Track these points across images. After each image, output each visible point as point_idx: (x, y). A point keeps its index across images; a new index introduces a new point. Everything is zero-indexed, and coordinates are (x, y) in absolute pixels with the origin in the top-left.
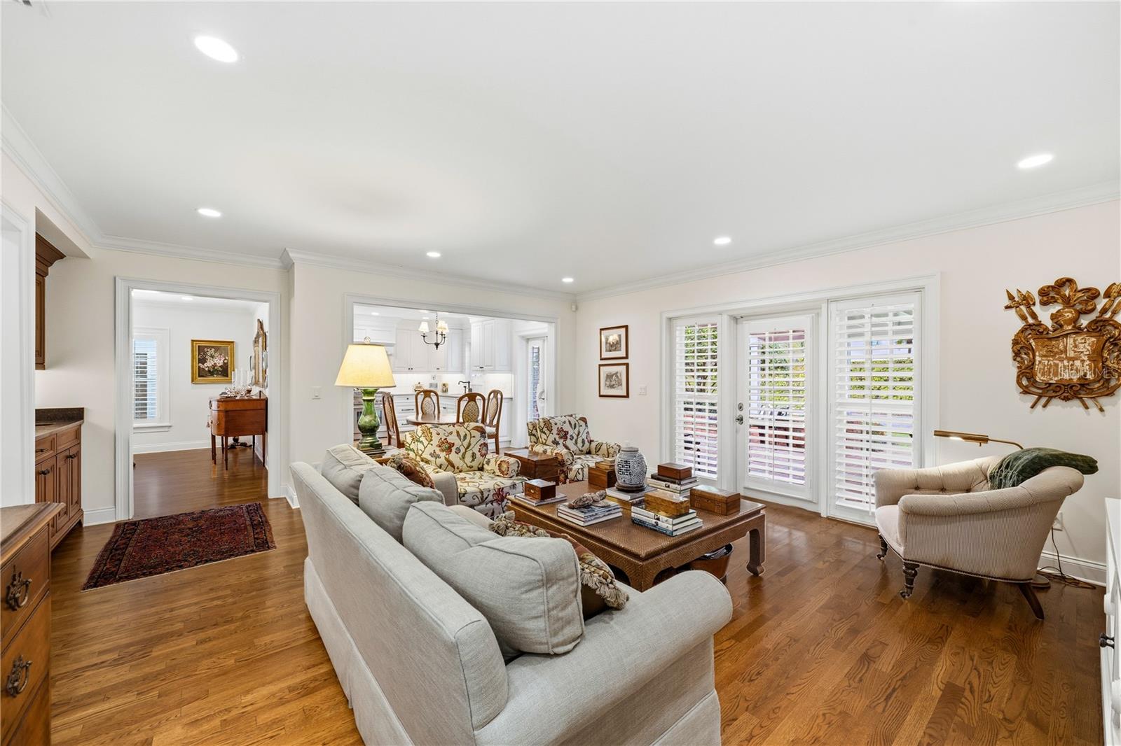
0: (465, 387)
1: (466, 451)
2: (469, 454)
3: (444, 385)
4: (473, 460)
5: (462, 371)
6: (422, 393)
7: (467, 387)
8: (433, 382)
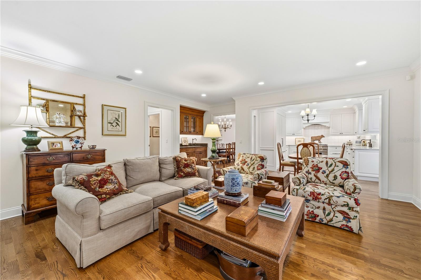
1: (251, 166)
2: (252, 167)
4: (253, 170)
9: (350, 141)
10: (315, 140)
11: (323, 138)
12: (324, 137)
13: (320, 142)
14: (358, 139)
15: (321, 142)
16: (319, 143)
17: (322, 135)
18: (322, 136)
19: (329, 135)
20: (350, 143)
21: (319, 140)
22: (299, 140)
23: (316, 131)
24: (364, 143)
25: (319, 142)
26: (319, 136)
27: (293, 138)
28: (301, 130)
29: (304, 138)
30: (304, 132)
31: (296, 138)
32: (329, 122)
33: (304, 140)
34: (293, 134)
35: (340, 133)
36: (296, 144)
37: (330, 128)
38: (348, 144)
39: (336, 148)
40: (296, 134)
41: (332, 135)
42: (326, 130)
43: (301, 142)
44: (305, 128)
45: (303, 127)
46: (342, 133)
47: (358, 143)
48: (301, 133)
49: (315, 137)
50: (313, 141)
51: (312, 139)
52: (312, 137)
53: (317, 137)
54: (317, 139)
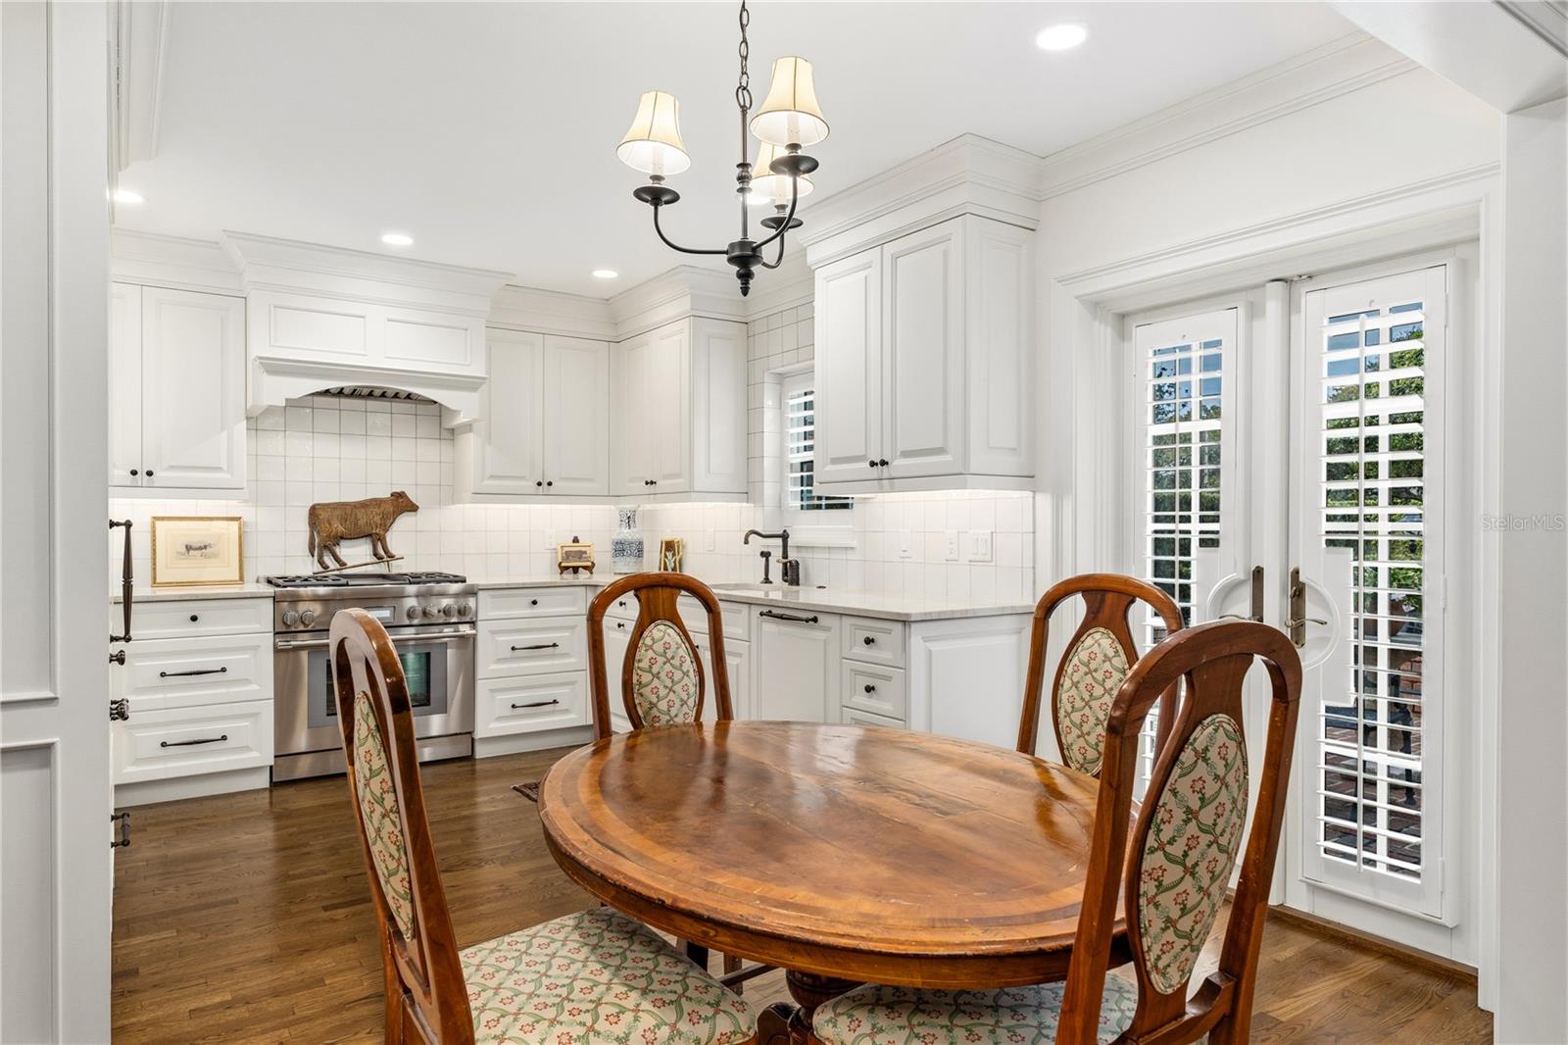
0: (766, 555)
3: (669, 546)
5: (748, 492)
6: (629, 598)
7: (777, 554)
8: (626, 534)
9: (576, 540)
10: (342, 538)
11: (404, 521)
12: (414, 508)
13: (386, 551)
14: (625, 530)
15: (391, 557)
16: (380, 558)
17: (398, 490)
18: (401, 504)
19: (451, 493)
20: (580, 555)
21: (377, 538)
22: (195, 542)
24: (670, 555)
25: (376, 554)
26: (376, 503)
28: (224, 434)
29: (247, 513)
30: (245, 453)
31: (154, 518)
32: (482, 384)
33: (240, 537)
34: (134, 473)
35: (539, 484)
36: (158, 581)
37: (471, 434)
38: (567, 568)
39: (535, 603)
40: (172, 468)
41: (482, 495)
42: (431, 451)
43: (215, 555)
44: (256, 421)
45: (249, 405)
46: (550, 484)
47: (628, 559)
48: (225, 467)
49: (345, 510)
50: (325, 547)
51: (318, 533)
52: (319, 504)
53: (360, 513)
54: (356, 524)
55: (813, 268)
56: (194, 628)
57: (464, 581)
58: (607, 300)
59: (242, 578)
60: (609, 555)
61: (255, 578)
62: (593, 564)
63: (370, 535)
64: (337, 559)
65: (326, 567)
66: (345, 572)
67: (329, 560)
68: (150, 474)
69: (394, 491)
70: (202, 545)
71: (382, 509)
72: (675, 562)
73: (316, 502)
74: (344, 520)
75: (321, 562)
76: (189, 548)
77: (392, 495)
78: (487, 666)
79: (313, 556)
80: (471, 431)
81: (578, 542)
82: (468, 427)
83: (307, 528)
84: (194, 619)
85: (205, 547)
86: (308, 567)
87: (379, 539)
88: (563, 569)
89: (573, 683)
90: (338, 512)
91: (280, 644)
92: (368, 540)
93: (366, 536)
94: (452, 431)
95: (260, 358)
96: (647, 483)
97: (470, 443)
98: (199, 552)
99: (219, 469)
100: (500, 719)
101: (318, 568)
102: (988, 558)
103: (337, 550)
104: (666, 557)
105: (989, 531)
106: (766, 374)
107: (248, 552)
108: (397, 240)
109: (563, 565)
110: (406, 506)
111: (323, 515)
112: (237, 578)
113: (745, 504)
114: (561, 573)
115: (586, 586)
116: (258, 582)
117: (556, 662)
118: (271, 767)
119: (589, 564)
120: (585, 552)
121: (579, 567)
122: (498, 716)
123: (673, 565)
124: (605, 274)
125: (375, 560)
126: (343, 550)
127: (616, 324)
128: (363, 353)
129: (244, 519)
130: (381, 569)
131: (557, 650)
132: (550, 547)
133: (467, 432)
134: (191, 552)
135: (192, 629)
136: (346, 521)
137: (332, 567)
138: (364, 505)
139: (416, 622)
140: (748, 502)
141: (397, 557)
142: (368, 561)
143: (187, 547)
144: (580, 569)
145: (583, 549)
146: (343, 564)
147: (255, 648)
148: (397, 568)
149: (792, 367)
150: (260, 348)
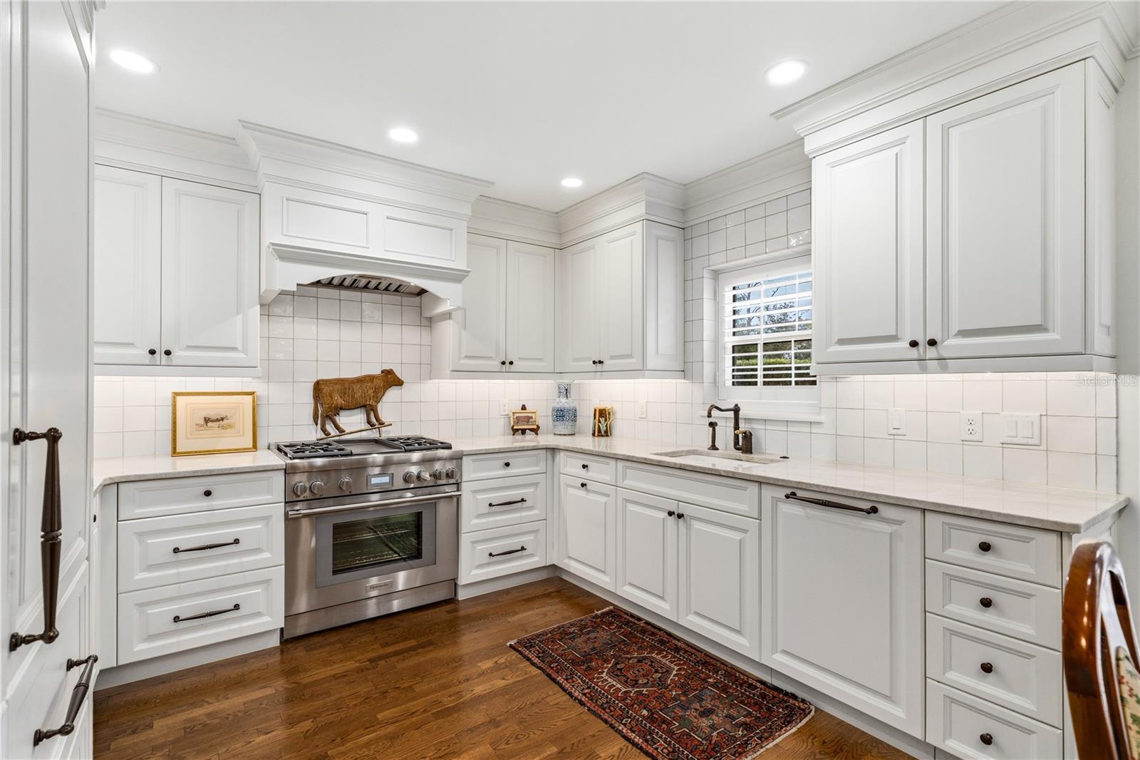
0: (713, 425)
5: (685, 371)
7: (726, 425)
8: (563, 403)
9: (524, 408)
10: (341, 409)
11: (392, 394)
12: (399, 383)
13: (377, 419)
14: (563, 400)
15: (382, 424)
16: (373, 425)
17: (387, 368)
18: (390, 379)
19: (430, 370)
20: (528, 419)
21: (370, 410)
23: (350, 334)
24: (602, 420)
25: (369, 422)
26: (370, 378)
27: (159, 386)
28: (241, 316)
29: (260, 388)
30: (259, 336)
31: (174, 393)
32: (465, 277)
33: (254, 409)
34: (152, 352)
35: (503, 363)
36: (178, 450)
37: (451, 321)
38: (518, 430)
39: (507, 465)
40: (190, 347)
41: (458, 372)
42: (413, 335)
43: (230, 426)
44: (268, 307)
45: (262, 292)
46: (511, 363)
47: (567, 423)
48: (240, 348)
49: (344, 385)
50: (327, 416)
51: (322, 404)
52: (322, 380)
53: (356, 387)
54: (353, 397)
55: (810, 157)
56: (206, 503)
57: (449, 447)
58: (557, 213)
59: (255, 447)
60: (550, 419)
61: (267, 445)
62: (538, 427)
63: (364, 406)
64: (337, 427)
65: (327, 434)
66: (343, 438)
67: (330, 428)
68: (168, 353)
69: (384, 369)
70: (219, 417)
71: (374, 385)
72: (606, 426)
73: (319, 379)
74: (343, 393)
75: (324, 430)
76: (207, 420)
77: (382, 372)
78: (469, 522)
79: (317, 425)
80: (450, 318)
81: (525, 409)
82: (448, 315)
83: (312, 401)
84: (208, 493)
85: (222, 419)
86: (311, 434)
87: (372, 410)
88: (515, 431)
89: (536, 531)
90: (338, 387)
91: (290, 513)
92: (363, 410)
93: (361, 407)
94: (430, 319)
95: (273, 244)
96: (594, 362)
97: (448, 330)
98: (216, 424)
99: (234, 349)
100: (480, 566)
101: (321, 435)
102: (1035, 441)
103: (337, 418)
104: (600, 422)
105: (1038, 414)
106: (705, 270)
107: (262, 422)
108: (403, 135)
109: (515, 427)
110: (394, 381)
111: (326, 390)
112: (251, 446)
113: (683, 381)
114: (513, 435)
115: (546, 449)
116: (269, 448)
117: (524, 514)
118: (282, 629)
119: (535, 427)
120: (532, 418)
121: (526, 429)
122: (477, 564)
123: (605, 428)
124: (572, 183)
125: (368, 426)
126: (341, 418)
127: (560, 234)
128: (365, 245)
129: (258, 393)
130: (373, 434)
131: (525, 504)
132: (504, 413)
133: (447, 319)
134: (210, 424)
135: (205, 504)
136: (345, 393)
137: (333, 434)
138: (360, 380)
139: (412, 486)
140: (684, 378)
141: (386, 424)
142: (363, 428)
143: (205, 418)
144: (527, 431)
145: (530, 415)
146: (341, 431)
147: (267, 518)
148: (387, 433)
149: (741, 261)
150: (274, 235)
